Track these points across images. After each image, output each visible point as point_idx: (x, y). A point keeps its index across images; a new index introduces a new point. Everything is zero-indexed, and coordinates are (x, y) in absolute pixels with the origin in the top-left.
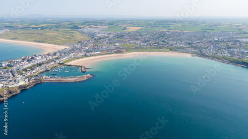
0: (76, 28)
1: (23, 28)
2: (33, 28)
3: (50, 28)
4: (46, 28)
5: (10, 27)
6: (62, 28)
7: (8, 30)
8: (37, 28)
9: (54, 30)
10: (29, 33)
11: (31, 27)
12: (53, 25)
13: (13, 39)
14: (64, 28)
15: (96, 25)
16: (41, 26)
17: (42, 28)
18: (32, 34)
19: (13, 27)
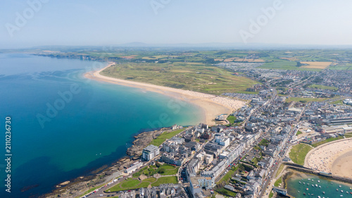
0: (210, 61)
1: (133, 61)
2: (147, 61)
3: (172, 62)
4: (166, 61)
5: (115, 58)
6: (189, 61)
7: (114, 64)
8: (154, 61)
9: (180, 65)
10: (145, 69)
11: (144, 60)
12: (175, 57)
13: (129, 79)
14: (193, 61)
15: (241, 57)
16: (157, 57)
17: (161, 62)
18: (150, 70)
19: (119, 58)
